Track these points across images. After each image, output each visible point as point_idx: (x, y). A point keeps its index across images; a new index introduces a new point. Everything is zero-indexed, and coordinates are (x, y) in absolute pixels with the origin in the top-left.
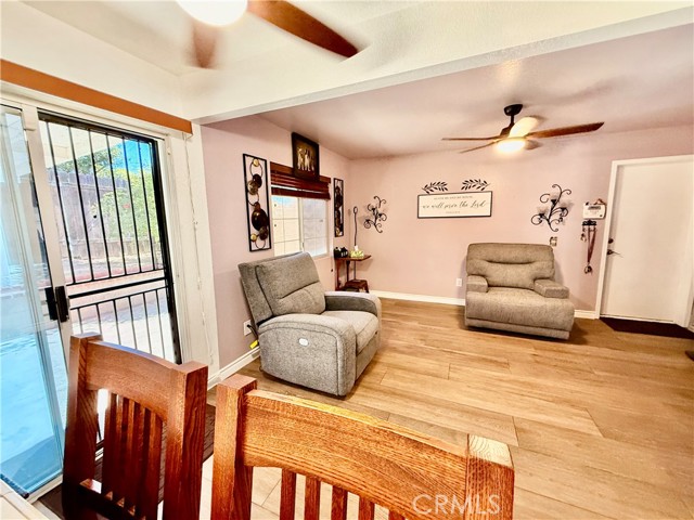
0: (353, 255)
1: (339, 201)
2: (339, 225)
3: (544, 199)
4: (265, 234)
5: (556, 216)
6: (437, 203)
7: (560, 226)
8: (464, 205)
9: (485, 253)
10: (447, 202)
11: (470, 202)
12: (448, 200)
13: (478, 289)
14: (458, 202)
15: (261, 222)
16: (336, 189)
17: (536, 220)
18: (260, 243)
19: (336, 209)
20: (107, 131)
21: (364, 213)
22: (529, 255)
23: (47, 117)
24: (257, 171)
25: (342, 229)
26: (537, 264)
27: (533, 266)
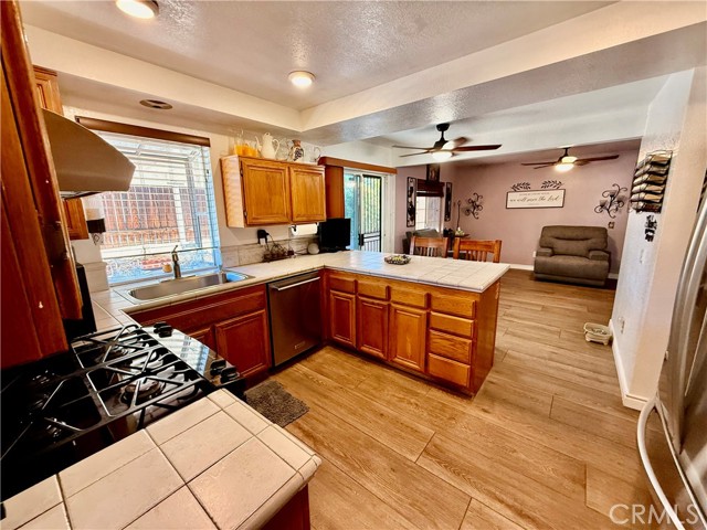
0: (457, 233)
1: (449, 198)
2: (448, 214)
3: (606, 194)
4: (413, 218)
5: (614, 207)
6: (522, 197)
7: (617, 214)
8: (542, 199)
9: (554, 233)
10: (529, 197)
11: (547, 197)
12: (530, 195)
13: (544, 255)
14: (538, 197)
15: (412, 211)
16: (448, 189)
17: (598, 210)
18: (411, 223)
19: (447, 203)
20: (371, 177)
21: (465, 205)
22: (587, 234)
23: (365, 176)
24: (412, 185)
25: (449, 216)
26: (594, 240)
27: (589, 241)
